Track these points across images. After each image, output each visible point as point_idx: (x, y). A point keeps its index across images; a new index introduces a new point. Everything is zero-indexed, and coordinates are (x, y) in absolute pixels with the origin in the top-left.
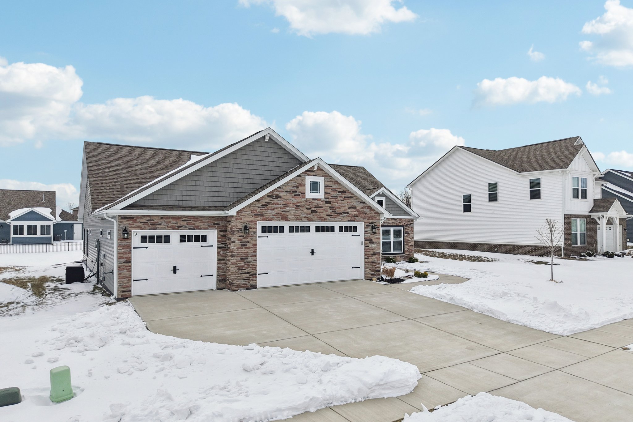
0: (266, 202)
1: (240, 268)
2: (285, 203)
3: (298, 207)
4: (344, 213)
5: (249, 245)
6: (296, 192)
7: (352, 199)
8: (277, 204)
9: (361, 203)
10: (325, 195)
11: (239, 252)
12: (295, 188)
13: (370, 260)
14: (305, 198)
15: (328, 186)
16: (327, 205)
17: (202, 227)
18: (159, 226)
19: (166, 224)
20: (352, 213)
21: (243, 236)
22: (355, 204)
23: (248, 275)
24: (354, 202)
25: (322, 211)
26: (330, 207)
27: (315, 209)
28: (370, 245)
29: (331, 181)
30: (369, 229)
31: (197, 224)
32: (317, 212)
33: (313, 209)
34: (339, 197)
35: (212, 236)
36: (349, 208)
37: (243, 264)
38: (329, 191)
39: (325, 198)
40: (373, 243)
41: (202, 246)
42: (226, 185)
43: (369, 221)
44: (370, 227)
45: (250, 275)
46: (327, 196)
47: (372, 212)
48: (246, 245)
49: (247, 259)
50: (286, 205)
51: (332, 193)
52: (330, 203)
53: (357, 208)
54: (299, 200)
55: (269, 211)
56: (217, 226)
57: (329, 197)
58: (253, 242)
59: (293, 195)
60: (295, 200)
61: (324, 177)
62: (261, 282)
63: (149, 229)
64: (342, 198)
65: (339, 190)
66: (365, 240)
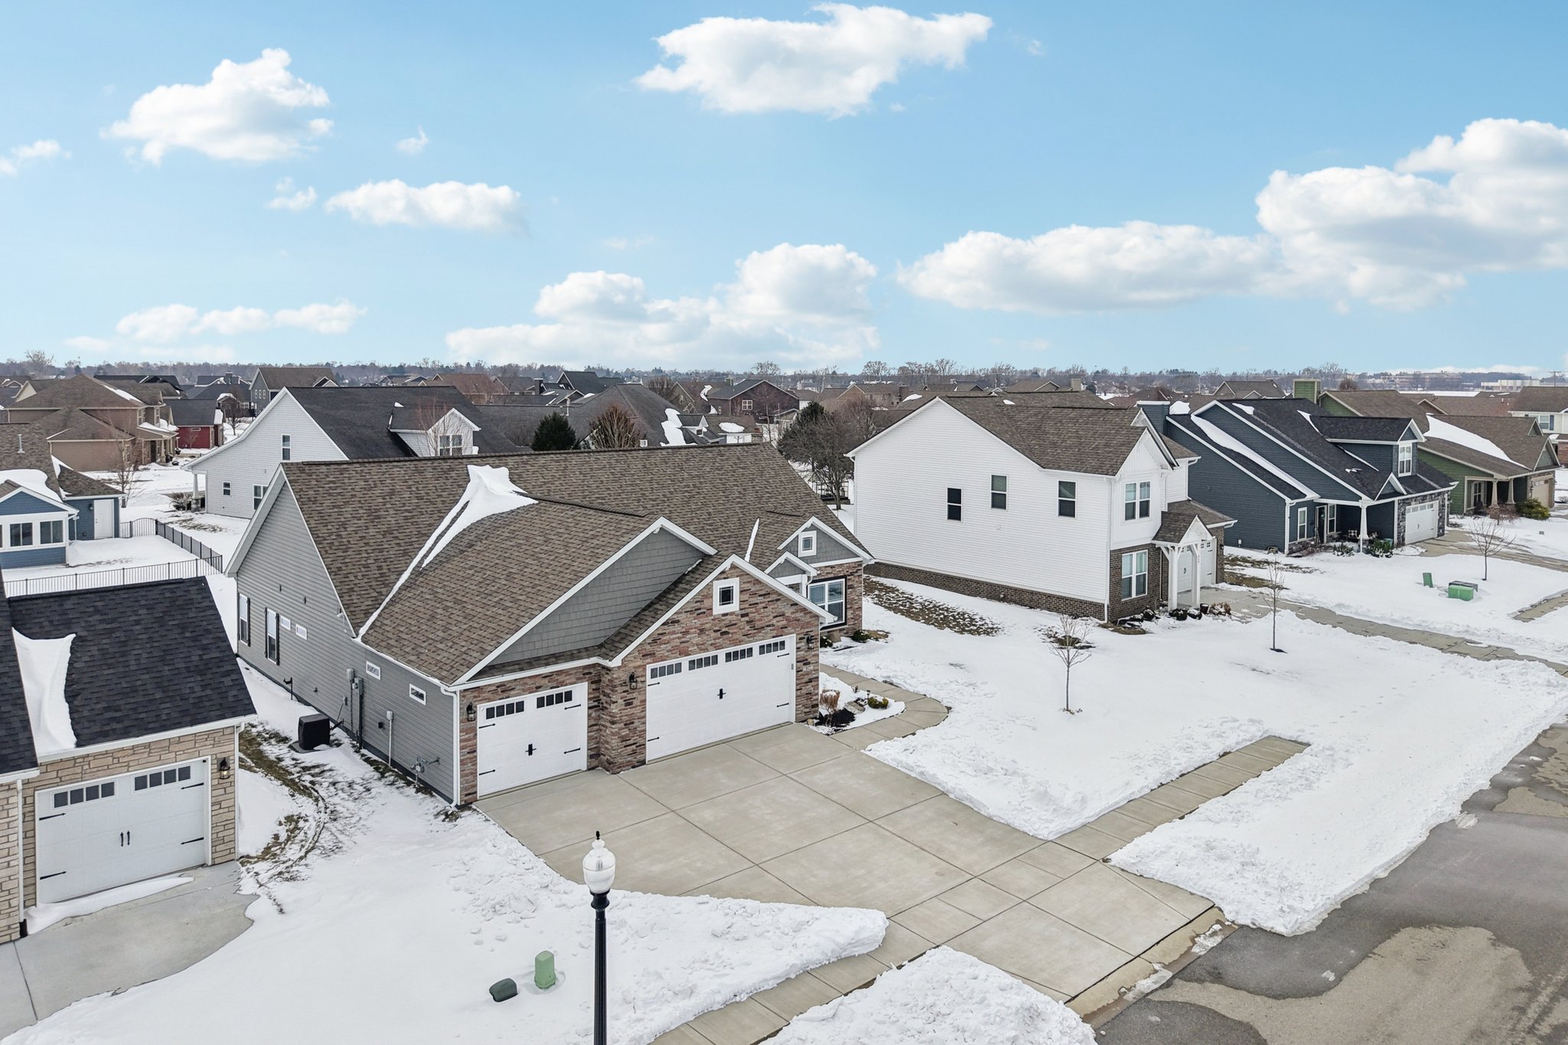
0: (658, 634)
1: (624, 739)
2: (684, 630)
3: (702, 631)
4: (768, 626)
5: (636, 702)
6: (700, 609)
7: (778, 602)
8: (674, 633)
9: (792, 605)
10: (740, 604)
11: (622, 716)
12: (699, 604)
13: (804, 691)
14: (712, 615)
15: (745, 591)
16: (743, 619)
17: (568, 682)
18: (512, 692)
19: (521, 687)
20: (779, 624)
21: (627, 691)
22: (783, 610)
23: (634, 747)
24: (782, 607)
25: (736, 631)
26: (748, 622)
27: (726, 629)
28: (805, 669)
29: (749, 582)
30: (803, 644)
31: (561, 678)
32: (728, 633)
33: (724, 630)
34: (761, 603)
35: (581, 691)
36: (774, 617)
37: (628, 732)
38: (746, 597)
39: (741, 609)
40: (809, 663)
41: (566, 709)
42: (600, 612)
43: (803, 631)
44: (805, 640)
45: (637, 747)
46: (743, 606)
47: (808, 616)
48: (631, 704)
49: (633, 723)
50: (686, 633)
51: (751, 599)
52: (747, 615)
53: (787, 615)
54: (703, 620)
55: (663, 646)
56: (587, 676)
57: (747, 606)
58: (640, 698)
59: (695, 615)
60: (697, 622)
61: (738, 578)
62: (652, 752)
63: (500, 699)
64: (764, 605)
65: (760, 593)
66: (797, 662)
